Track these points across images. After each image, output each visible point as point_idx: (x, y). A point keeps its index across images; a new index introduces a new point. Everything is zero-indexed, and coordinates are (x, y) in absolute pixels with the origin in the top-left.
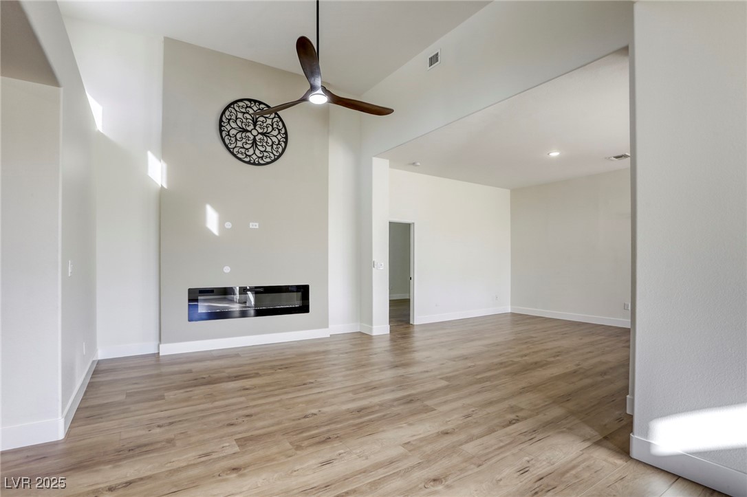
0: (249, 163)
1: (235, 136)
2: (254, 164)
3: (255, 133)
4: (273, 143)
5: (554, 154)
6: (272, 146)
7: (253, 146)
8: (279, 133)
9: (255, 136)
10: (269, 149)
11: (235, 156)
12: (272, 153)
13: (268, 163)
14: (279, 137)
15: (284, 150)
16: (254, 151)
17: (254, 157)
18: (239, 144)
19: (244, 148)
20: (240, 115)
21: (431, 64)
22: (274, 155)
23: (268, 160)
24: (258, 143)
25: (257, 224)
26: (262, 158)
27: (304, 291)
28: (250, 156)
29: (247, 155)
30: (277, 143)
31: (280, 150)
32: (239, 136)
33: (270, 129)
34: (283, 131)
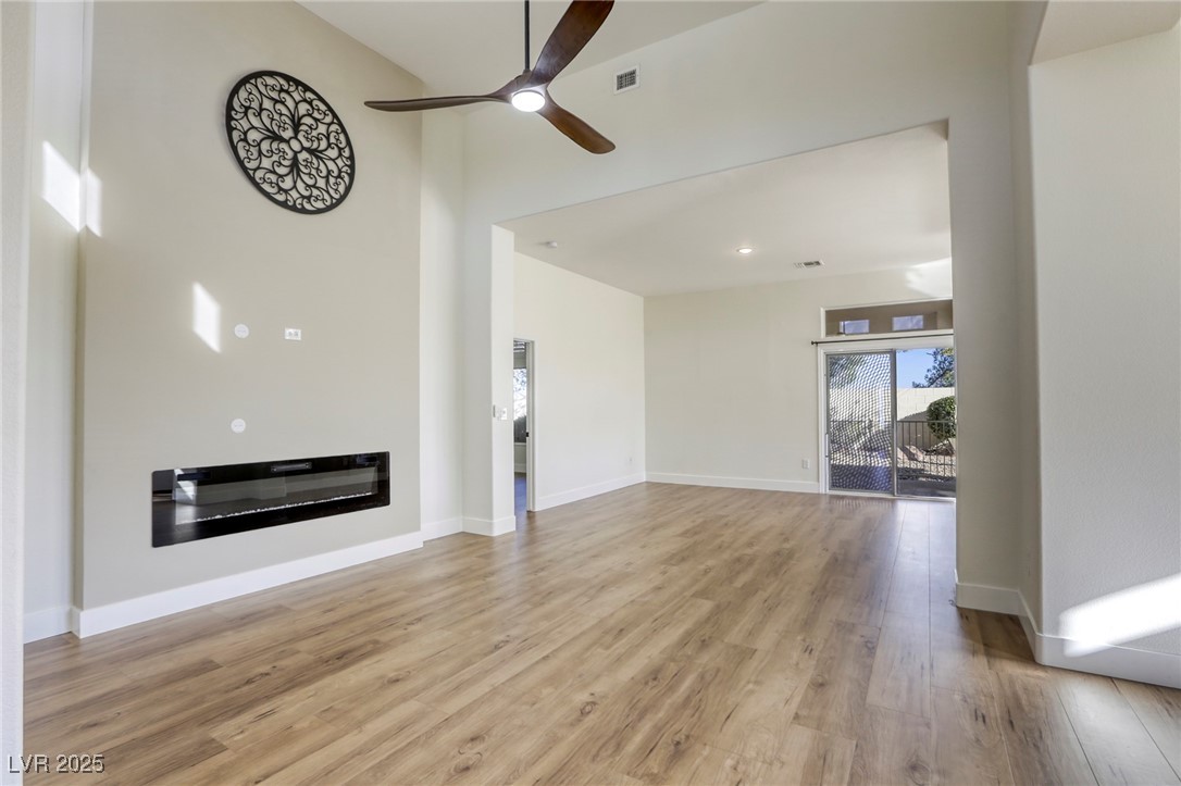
0: (284, 204)
1: (259, 145)
2: (294, 208)
3: (295, 145)
4: (329, 172)
5: (746, 251)
6: (327, 178)
7: (291, 171)
8: (340, 155)
9: (296, 153)
10: (321, 183)
11: (257, 186)
12: (328, 192)
13: (319, 211)
14: (339, 162)
15: (348, 189)
16: (295, 183)
17: (294, 194)
18: (266, 163)
19: (274, 172)
20: (267, 104)
21: (620, 86)
22: (332, 197)
23: (320, 205)
24: (302, 168)
25: (299, 332)
26: (309, 198)
27: (379, 461)
28: (286, 191)
29: (280, 189)
30: (336, 174)
31: (342, 189)
32: (265, 146)
33: (324, 144)
34: (347, 153)
